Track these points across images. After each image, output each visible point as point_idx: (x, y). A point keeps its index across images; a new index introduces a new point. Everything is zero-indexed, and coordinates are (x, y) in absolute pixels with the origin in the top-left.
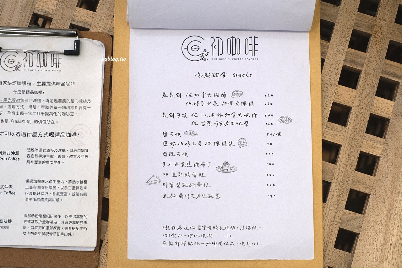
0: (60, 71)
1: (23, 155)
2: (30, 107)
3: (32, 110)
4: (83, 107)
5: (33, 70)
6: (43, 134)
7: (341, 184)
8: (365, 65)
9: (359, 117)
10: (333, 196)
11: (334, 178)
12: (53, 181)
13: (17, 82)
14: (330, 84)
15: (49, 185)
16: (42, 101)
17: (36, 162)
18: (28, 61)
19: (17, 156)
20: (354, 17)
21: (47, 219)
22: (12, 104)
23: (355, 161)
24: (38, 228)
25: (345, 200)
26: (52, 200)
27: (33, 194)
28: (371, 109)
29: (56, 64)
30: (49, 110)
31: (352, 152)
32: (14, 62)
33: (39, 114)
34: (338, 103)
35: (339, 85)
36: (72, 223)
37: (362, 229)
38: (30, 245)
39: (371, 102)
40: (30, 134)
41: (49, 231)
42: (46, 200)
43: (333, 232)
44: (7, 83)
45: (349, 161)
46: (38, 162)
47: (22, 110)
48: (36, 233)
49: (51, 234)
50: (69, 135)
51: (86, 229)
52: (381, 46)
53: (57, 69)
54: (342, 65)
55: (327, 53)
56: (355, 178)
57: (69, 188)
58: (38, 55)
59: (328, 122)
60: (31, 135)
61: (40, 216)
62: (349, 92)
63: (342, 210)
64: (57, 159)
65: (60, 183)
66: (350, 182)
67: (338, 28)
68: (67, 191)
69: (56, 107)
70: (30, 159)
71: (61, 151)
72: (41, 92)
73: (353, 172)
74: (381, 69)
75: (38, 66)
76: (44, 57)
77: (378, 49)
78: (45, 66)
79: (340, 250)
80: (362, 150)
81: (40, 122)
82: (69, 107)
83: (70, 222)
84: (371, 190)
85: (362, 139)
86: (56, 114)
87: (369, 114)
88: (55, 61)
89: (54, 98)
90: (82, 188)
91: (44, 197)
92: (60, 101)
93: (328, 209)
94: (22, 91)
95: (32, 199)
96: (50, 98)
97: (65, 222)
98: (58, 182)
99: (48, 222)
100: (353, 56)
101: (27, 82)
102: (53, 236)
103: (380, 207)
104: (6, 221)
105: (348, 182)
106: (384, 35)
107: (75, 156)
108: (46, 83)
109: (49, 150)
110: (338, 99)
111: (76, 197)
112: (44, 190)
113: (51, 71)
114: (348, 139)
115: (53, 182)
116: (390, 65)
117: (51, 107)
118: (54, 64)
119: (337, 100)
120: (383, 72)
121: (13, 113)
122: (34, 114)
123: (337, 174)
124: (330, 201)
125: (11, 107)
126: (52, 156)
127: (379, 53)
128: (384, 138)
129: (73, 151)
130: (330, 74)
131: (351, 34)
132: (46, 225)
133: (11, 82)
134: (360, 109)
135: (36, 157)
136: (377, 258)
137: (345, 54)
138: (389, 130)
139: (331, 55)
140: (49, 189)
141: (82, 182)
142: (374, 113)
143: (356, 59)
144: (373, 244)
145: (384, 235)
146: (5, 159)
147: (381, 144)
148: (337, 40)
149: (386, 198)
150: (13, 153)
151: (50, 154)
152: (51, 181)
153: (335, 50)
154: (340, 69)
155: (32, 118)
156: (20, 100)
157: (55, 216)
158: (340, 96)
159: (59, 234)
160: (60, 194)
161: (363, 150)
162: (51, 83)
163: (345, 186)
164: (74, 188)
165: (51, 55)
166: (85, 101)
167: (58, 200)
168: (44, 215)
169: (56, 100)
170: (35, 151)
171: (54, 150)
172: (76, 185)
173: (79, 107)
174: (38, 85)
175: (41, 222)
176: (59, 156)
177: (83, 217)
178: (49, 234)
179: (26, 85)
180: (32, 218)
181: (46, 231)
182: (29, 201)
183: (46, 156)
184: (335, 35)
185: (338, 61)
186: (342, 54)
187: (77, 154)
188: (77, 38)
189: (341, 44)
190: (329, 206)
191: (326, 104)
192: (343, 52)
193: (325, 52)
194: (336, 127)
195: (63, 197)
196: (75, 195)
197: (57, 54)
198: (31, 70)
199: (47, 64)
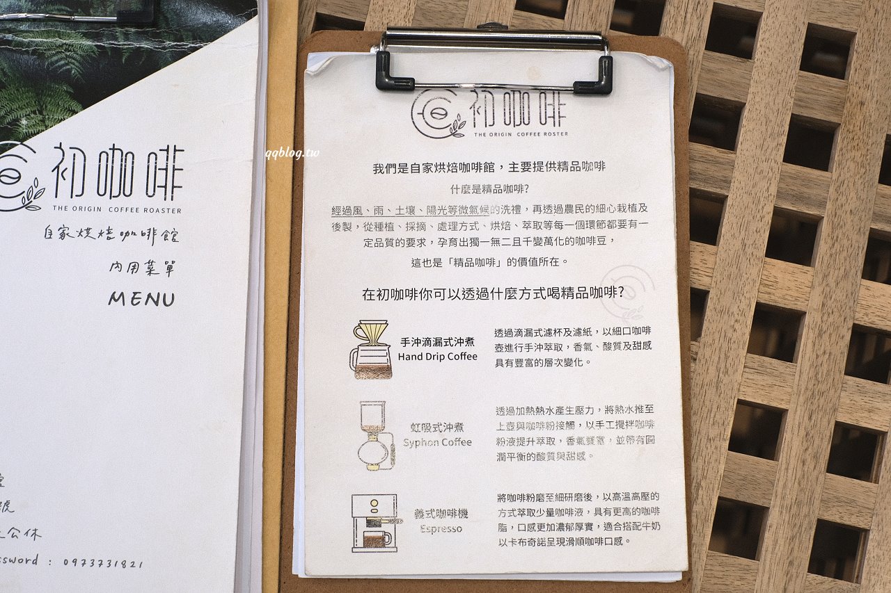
0: (564, 134)
1: (485, 346)
2: (496, 225)
3: (499, 234)
4: (628, 223)
5: (496, 134)
6: (532, 292)
12: (565, 408)
13: (458, 165)
15: (556, 418)
16: (523, 210)
17: (519, 361)
18: (482, 111)
19: (470, 350)
21: (556, 505)
22: (448, 220)
24: (536, 528)
26: (566, 456)
27: (516, 444)
30: (544, 233)
32: (446, 114)
33: (517, 242)
36: (621, 514)
38: (520, 571)
40: (499, 292)
41: (566, 534)
42: (551, 456)
44: (433, 169)
46: (524, 363)
47: (474, 234)
48: (532, 541)
49: (571, 541)
50: (597, 292)
51: (658, 527)
53: (557, 129)
57: (607, 425)
58: (507, 96)
60: (503, 295)
61: (540, 498)
64: (570, 353)
65: (585, 413)
68: (603, 431)
69: (559, 225)
70: (505, 356)
71: (579, 333)
72: (519, 189)
75: (508, 123)
76: (522, 99)
78: (526, 122)
81: (523, 261)
82: (592, 222)
83: (617, 511)
86: (562, 242)
89: (554, 202)
90: (640, 424)
91: (544, 449)
92: (569, 208)
94: (472, 188)
95: (516, 456)
96: (544, 203)
98: (579, 410)
99: (561, 512)
101: (483, 162)
102: (577, 548)
104: (452, 513)
107: (617, 345)
108: (532, 166)
109: (549, 333)
111: (626, 447)
112: (545, 433)
113: (542, 134)
115: (565, 412)
117: (548, 225)
121: (453, 241)
122: (506, 242)
125: (447, 227)
126: (558, 348)
129: (611, 332)
132: (555, 520)
133: (443, 165)
135: (519, 349)
140: (556, 428)
141: (639, 409)
146: (441, 358)
150: (460, 341)
151: (553, 342)
152: (560, 410)
155: (500, 254)
156: (469, 210)
157: (578, 497)
159: (590, 542)
160: (586, 442)
162: (545, 164)
164: (620, 424)
166: (632, 208)
167: (581, 456)
168: (549, 496)
169: (560, 207)
170: (514, 334)
171: (563, 331)
172: (624, 417)
173: (617, 221)
174: (512, 169)
175: (542, 512)
176: (577, 346)
177: (650, 496)
178: (566, 543)
179: (482, 171)
180: (518, 505)
181: (556, 534)
182: (508, 460)
183: (544, 347)
187: (621, 339)
188: (606, 53)
195: (594, 449)
196: (625, 442)
197: (554, 93)
198: (491, 135)
199: (529, 117)
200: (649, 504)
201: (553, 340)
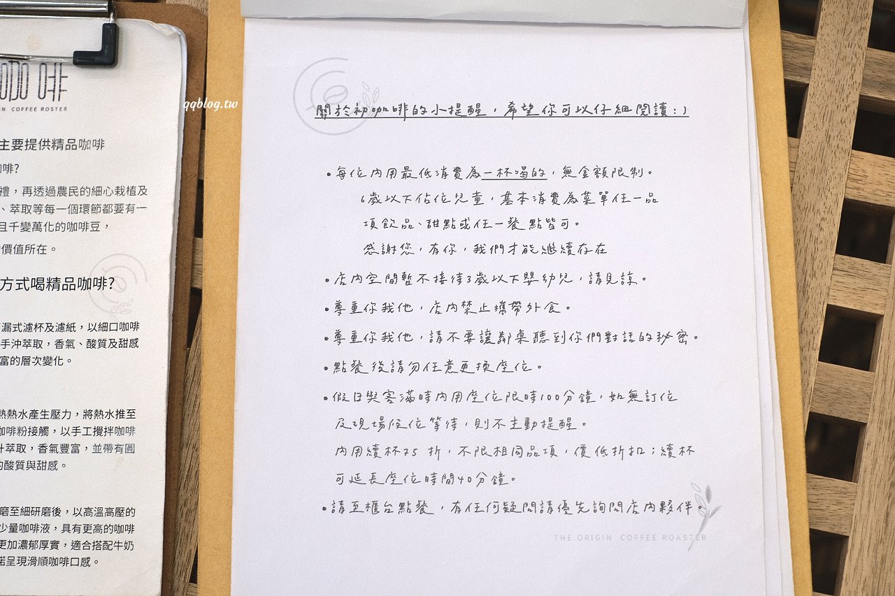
0: (63, 109)
4: (125, 207)
6: (14, 283)
10: (875, 462)
11: (871, 409)
12: (39, 412)
14: (829, 151)
15: (28, 423)
16: (11, 192)
21: (21, 520)
29: (52, 92)
30: (32, 218)
33: (3, 227)
34: (860, 199)
35: (855, 152)
36: (92, 531)
41: (28, 553)
42: (20, 465)
49: (33, 561)
50: (86, 284)
51: (131, 547)
53: (56, 104)
54: (858, 96)
55: (813, 68)
57: (84, 431)
58: (4, 67)
59: (839, 256)
61: (3, 511)
62: (887, 169)
64: (52, 351)
65: (61, 417)
68: (79, 439)
69: (50, 209)
71: (62, 328)
72: (9, 168)
75: (4, 96)
76: (20, 70)
78: (23, 96)
81: (7, 249)
82: (86, 206)
83: (87, 528)
86: (51, 228)
88: (51, 82)
89: (46, 184)
90: (120, 430)
91: (15, 456)
92: (62, 191)
93: (866, 499)
96: (34, 184)
97: (71, 527)
98: (55, 414)
99: (25, 528)
100: (885, 68)
102: (39, 568)
107: (102, 343)
108: (25, 143)
109: (29, 327)
110: (858, 189)
111: (105, 455)
112: (16, 439)
113: (39, 109)
115: (39, 416)
117: (38, 208)
118: (47, 93)
119: (855, 192)
123: (879, 397)
124: (868, 476)
126: (38, 344)
129: (97, 328)
130: (826, 124)
131: (870, 10)
132: (19, 536)
137: (863, 65)
139: (825, 72)
140: (28, 434)
141: (120, 413)
148: (835, 31)
151: (33, 339)
152: (34, 414)
153: (833, 57)
154: (854, 108)
157: (46, 511)
158: (861, 180)
159: (54, 562)
160: (59, 450)
162: (38, 142)
164: (98, 431)
165: (38, 66)
166: (131, 191)
167: (53, 465)
168: (14, 509)
169: (52, 189)
171: (45, 326)
172: (103, 422)
173: (114, 206)
174: (2, 148)
175: (5, 527)
176: (59, 343)
177: (125, 512)
178: (27, 562)
181: (18, 553)
183: (22, 344)
184: (829, 17)
185: (846, 87)
186: (854, 66)
187: (106, 335)
188: (111, 20)
189: (847, 40)
190: (866, 490)
191: (826, 208)
192: (854, 60)
193: (805, 64)
194: (860, 267)
195: (68, 458)
196: (102, 450)
197: (55, 64)
199: (27, 91)
200: (124, 521)
201: (33, 335)
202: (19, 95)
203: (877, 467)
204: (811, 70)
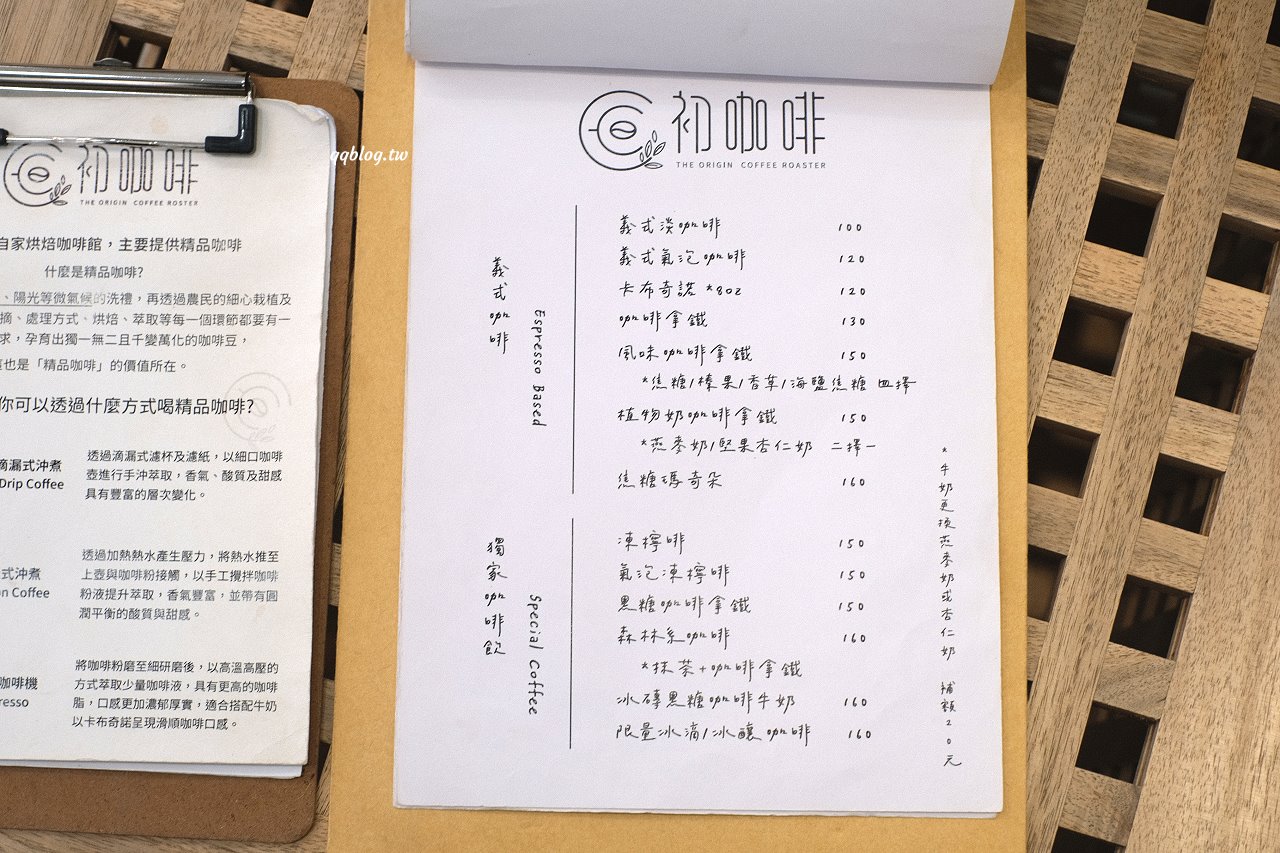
0: (193, 203)
1: (75, 472)
2: (99, 318)
3: (103, 329)
4: (266, 318)
5: (107, 202)
6: (138, 404)
7: (1098, 560)
8: (1171, 177)
9: (1155, 346)
10: (1071, 599)
11: (1074, 540)
12: (169, 553)
13: (56, 241)
14: (1058, 241)
15: (156, 566)
16: (134, 299)
17: (116, 493)
18: (92, 172)
19: (55, 477)
20: (1135, 27)
21: (148, 676)
22: (39, 310)
23: (1143, 486)
24: (121, 704)
25: (1111, 611)
26: (166, 614)
27: (104, 596)
28: (1194, 317)
29: (180, 184)
30: (159, 329)
31: (1132, 457)
32: (48, 176)
33: (125, 340)
34: (1087, 299)
35: (1088, 243)
36: (229, 689)
37: (1166, 707)
38: (97, 758)
39: (1194, 297)
40: (97, 404)
41: (157, 713)
42: (147, 613)
43: (1074, 716)
44: (25, 245)
45: (1124, 487)
46: (122, 494)
47: (71, 329)
48: (113, 721)
49: (163, 722)
50: (221, 406)
51: (273, 708)
52: (1222, 117)
53: (185, 197)
54: (1099, 179)
55: (1050, 142)
56: (1141, 540)
57: (220, 576)
58: (125, 153)
59: (1055, 362)
60: (101, 408)
61: (129, 666)
62: (1123, 266)
63: (1100, 645)
64: (182, 484)
65: (194, 559)
66: (1128, 554)
67: (1084, 60)
68: (214, 585)
69: (179, 320)
70: (98, 484)
71: (194, 458)
72: (131, 272)
73: (1136, 523)
74: (1223, 190)
75: (124, 187)
76: (143, 157)
77: (1215, 128)
78: (147, 187)
79: (1095, 774)
80: (1165, 452)
81: (131, 365)
82: (221, 317)
83: (224, 685)
84: (1194, 581)
85: (1166, 416)
86: (181, 342)
87: (1188, 335)
88: (178, 171)
89: (174, 291)
90: (261, 575)
91: (141, 604)
92: (193, 298)
93: (1056, 641)
94: (71, 270)
95: (103, 612)
96: (160, 291)
98: (187, 556)
99: (153, 685)
100: (1133, 148)
101: (87, 238)
102: (169, 730)
103: (1224, 635)
104: (18, 682)
105: (1120, 552)
106: (1233, 82)
107: (240, 475)
108: (149, 243)
109: (156, 456)
110: (1087, 286)
111: (242, 604)
112: (142, 584)
113: (165, 203)
114: (1119, 414)
115: (169, 558)
116: (1255, 177)
117: (166, 319)
118: (175, 184)
119: (1083, 289)
120: (1232, 200)
121: (45, 337)
122: (112, 340)
123: (1084, 527)
124: (1062, 616)
125: (39, 320)
126: (166, 475)
127: (1219, 140)
128: (1237, 413)
129: (234, 457)
130: (1059, 208)
131: (1124, 80)
132: (146, 695)
133: (38, 240)
134: (1157, 320)
135: (117, 477)
136: (1215, 798)
137: (1108, 143)
138: (1251, 384)
139: (1063, 146)
140: (155, 578)
141: (261, 556)
142: (1202, 333)
143: (1143, 160)
144: (1203, 752)
145: (1239, 726)
146: (18, 486)
147: (1227, 429)
148: (1081, 101)
149: (1244, 603)
150: (44, 465)
151: (160, 469)
152: (162, 555)
153: (1075, 131)
154: (1093, 192)
155: (103, 355)
156: (67, 298)
157: (177, 666)
158: (1091, 277)
159: (186, 724)
160: (191, 597)
161: (1167, 451)
162: (165, 241)
163: (1110, 565)
164: (236, 575)
165: (164, 152)
166: (272, 299)
167: (185, 614)
168: (141, 664)
169: (181, 297)
170: (112, 457)
171: (174, 454)
172: (242, 566)
173: (252, 316)
174: (123, 248)
175: (130, 684)
176: (190, 474)
177: (266, 668)
178: (156, 724)
179: (86, 249)
180: (101, 674)
181: (145, 713)
182: (93, 617)
183: (149, 475)
184: (1076, 83)
185: (1086, 167)
186: (1098, 143)
187: (245, 466)
188: (248, 100)
189: (1094, 112)
190: (1058, 631)
191: (1047, 305)
192: (1099, 136)
193: (1042, 136)
194: (1079, 377)
195: (202, 605)
196: (240, 598)
197: (184, 151)
198: (101, 202)
199: (151, 182)
200: (265, 678)
201: (161, 465)
202: (142, 186)
203: (1073, 607)
204: (1047, 144)
